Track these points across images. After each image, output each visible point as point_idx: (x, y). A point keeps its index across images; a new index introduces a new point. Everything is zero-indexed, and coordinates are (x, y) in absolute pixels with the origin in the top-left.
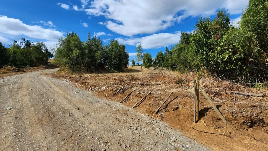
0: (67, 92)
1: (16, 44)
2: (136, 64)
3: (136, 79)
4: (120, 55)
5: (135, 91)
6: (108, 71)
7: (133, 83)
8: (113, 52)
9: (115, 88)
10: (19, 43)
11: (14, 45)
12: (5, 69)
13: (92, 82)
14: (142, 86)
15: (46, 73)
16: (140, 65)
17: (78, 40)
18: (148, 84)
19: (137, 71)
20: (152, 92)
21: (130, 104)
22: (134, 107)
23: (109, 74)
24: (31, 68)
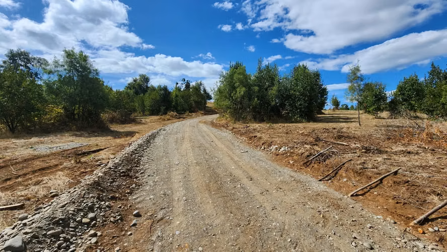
0: (232, 150)
1: (178, 86)
2: (340, 106)
3: (348, 137)
4: (312, 89)
5: (352, 162)
6: (288, 120)
7: (343, 145)
8: (297, 86)
9: (307, 151)
10: (180, 85)
11: (176, 88)
12: (169, 115)
13: (265, 137)
14: (366, 152)
15: (204, 120)
16: (349, 107)
17: (243, 73)
18: (383, 149)
19: (347, 120)
20: (400, 171)
21: (341, 187)
22: (352, 196)
23: (291, 125)
24: (190, 114)
